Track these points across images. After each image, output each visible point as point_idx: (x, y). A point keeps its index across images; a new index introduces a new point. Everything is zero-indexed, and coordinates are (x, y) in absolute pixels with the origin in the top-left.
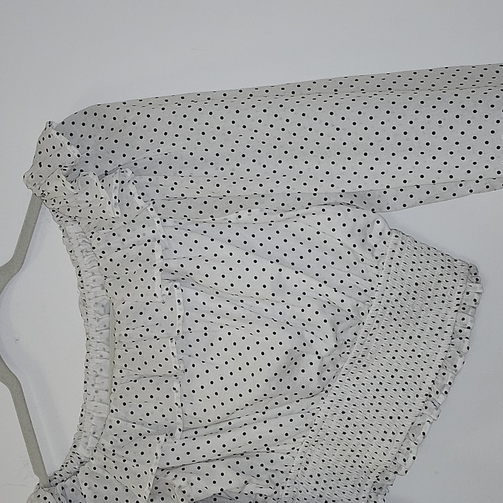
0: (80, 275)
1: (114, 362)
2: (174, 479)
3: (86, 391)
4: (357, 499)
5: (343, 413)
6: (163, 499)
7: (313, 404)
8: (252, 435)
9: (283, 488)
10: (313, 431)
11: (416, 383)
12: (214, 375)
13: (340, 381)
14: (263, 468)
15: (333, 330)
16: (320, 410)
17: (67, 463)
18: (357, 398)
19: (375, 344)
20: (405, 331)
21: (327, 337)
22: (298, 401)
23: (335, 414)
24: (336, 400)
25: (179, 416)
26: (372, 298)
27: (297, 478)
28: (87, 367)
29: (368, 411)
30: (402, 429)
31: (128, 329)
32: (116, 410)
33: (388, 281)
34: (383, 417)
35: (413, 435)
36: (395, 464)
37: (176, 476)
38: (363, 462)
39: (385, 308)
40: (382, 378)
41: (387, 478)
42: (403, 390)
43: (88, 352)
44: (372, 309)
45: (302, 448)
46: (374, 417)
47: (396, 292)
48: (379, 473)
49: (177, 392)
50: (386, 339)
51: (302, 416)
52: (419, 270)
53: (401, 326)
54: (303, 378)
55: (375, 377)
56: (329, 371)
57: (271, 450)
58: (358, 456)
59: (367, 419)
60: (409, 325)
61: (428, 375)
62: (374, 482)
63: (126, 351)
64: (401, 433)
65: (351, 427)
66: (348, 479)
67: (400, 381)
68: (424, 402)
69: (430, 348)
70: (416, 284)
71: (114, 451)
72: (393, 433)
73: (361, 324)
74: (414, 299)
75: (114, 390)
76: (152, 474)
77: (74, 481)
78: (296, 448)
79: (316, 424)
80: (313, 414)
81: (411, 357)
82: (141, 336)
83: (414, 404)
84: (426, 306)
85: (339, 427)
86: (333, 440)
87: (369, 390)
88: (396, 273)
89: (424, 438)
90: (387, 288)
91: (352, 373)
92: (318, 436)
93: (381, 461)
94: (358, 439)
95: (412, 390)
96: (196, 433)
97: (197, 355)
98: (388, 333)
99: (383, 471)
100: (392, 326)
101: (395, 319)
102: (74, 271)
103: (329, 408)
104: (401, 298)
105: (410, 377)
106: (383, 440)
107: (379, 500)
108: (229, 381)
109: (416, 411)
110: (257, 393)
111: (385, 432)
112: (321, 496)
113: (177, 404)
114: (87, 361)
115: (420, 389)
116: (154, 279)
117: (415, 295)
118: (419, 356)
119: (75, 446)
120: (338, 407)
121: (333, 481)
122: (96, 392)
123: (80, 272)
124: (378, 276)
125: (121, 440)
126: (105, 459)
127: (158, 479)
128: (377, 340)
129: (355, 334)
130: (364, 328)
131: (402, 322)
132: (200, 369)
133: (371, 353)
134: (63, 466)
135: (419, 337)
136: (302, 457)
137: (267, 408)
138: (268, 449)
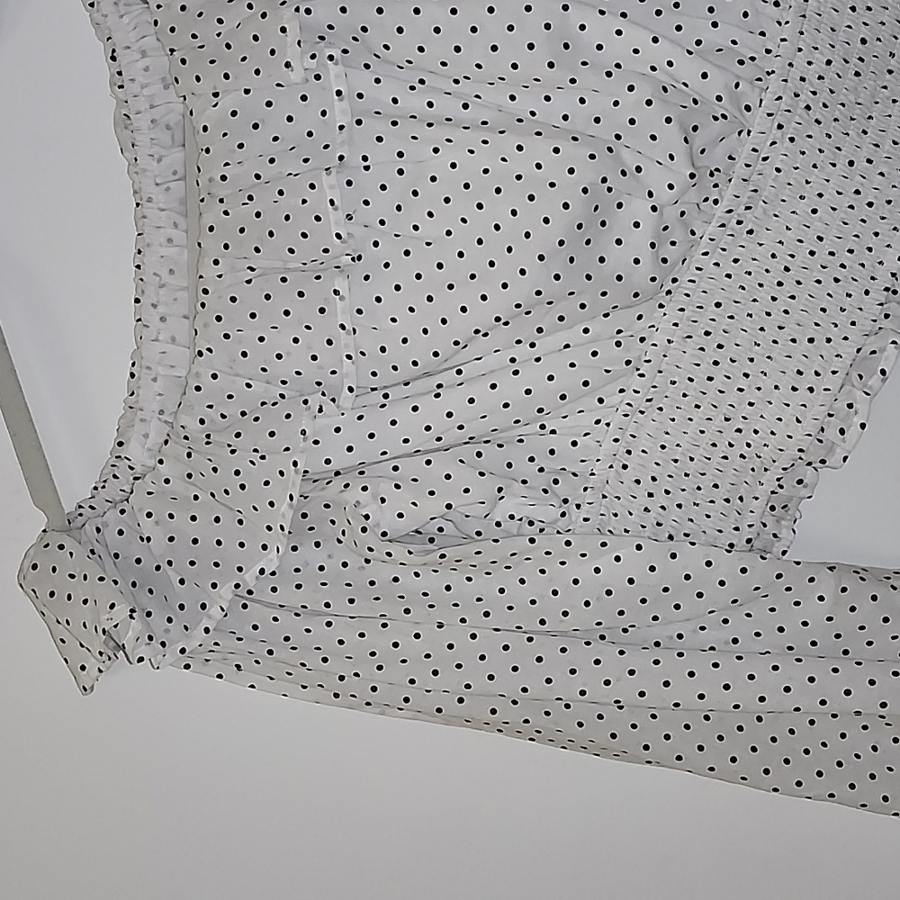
0: (113, 58)
1: (199, 244)
2: (342, 491)
3: (139, 320)
4: (737, 529)
5: (707, 333)
6: (317, 545)
7: (640, 317)
8: (511, 388)
9: (578, 506)
10: (642, 375)
11: (863, 265)
12: (423, 261)
13: (698, 269)
14: (535, 467)
15: (686, 140)
16: (657, 330)
17: (105, 481)
18: (736, 302)
19: (773, 180)
20: (839, 149)
21: (672, 157)
22: (606, 315)
23: (690, 337)
24: (691, 308)
25: (349, 357)
26: (768, 74)
27: (607, 486)
28: (138, 267)
29: (762, 329)
30: (837, 364)
31: (227, 164)
32: (209, 350)
33: (802, 33)
34: (794, 341)
35: (861, 377)
36: (821, 441)
37: (347, 486)
38: (749, 445)
39: (797, 95)
40: (790, 258)
41: (800, 482)
42: (837, 280)
43: (139, 235)
44: (768, 98)
45: (617, 419)
46: (775, 342)
47: (820, 59)
48: (784, 469)
49: (342, 299)
50: (797, 168)
51: (618, 344)
52: (869, 9)
53: (830, 137)
54: (619, 259)
55: (773, 256)
56: (673, 243)
57: (549, 428)
58: (739, 431)
59: (759, 345)
60: (847, 134)
61: (888, 246)
62: (773, 492)
63: (226, 213)
64: (834, 372)
65: (725, 364)
66: (716, 486)
67: (830, 261)
68: (881, 304)
69: (894, 186)
70: (864, 41)
71: (208, 436)
72: (817, 374)
73: (745, 133)
74: (857, 74)
75: (203, 305)
76: (296, 472)
77: (122, 512)
78: (603, 422)
79: (649, 361)
80: (642, 340)
81: (852, 207)
82: (258, 177)
83: (861, 309)
84: (883, 93)
85: (698, 365)
86: (685, 395)
87: (761, 285)
88: (820, 15)
89: (884, 381)
90: (800, 50)
91: (724, 250)
92: (654, 387)
93: (790, 437)
94: (741, 390)
95: (856, 281)
96: (386, 396)
97: (382, 222)
98: (803, 153)
99: (793, 465)
100: (810, 137)
101: (818, 122)
102: (100, 51)
103: (676, 325)
104: (830, 73)
105: (851, 251)
106: (794, 389)
107: (784, 531)
108: (457, 270)
109: (865, 324)
110: (521, 290)
111: (800, 373)
112: (659, 524)
113: (343, 327)
114: (139, 252)
115: (873, 278)
116: (283, 30)
117: (861, 67)
118: (870, 204)
119: (121, 444)
120: (695, 322)
121: (683, 490)
122: (163, 319)
123: (114, 51)
124: (779, 23)
125: (223, 416)
126: (189, 455)
127: (306, 498)
128: (778, 170)
129: (731, 158)
130: (750, 143)
131: (832, 129)
132: (390, 250)
133: (764, 202)
134: (96, 488)
135: (869, 161)
136: (616, 440)
137: (540, 330)
138: (543, 427)
